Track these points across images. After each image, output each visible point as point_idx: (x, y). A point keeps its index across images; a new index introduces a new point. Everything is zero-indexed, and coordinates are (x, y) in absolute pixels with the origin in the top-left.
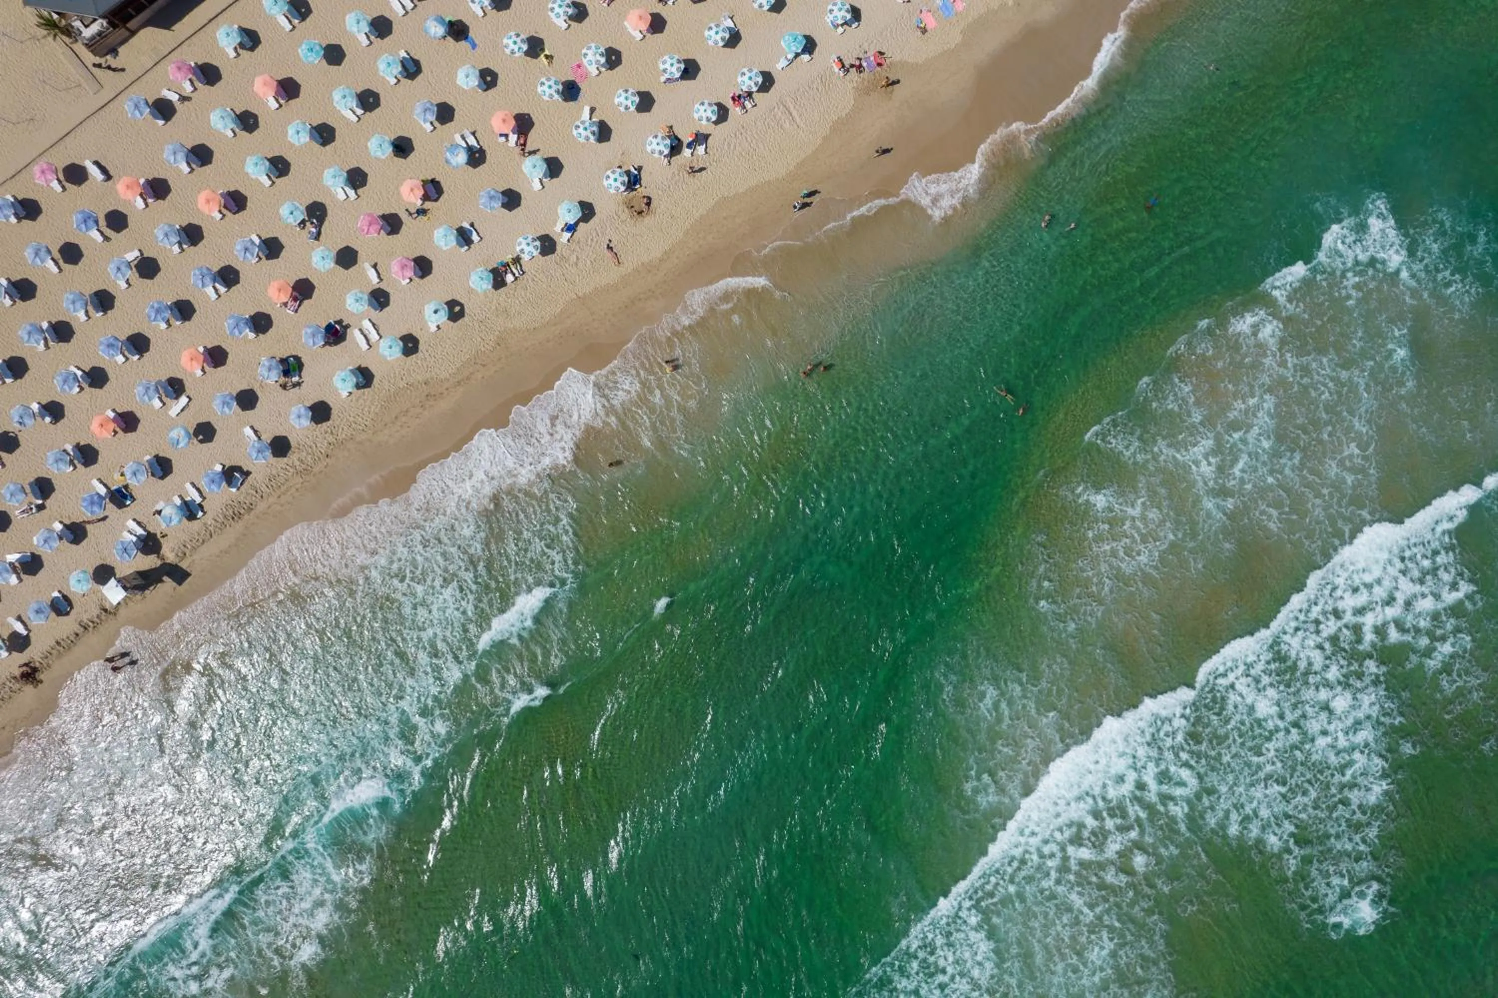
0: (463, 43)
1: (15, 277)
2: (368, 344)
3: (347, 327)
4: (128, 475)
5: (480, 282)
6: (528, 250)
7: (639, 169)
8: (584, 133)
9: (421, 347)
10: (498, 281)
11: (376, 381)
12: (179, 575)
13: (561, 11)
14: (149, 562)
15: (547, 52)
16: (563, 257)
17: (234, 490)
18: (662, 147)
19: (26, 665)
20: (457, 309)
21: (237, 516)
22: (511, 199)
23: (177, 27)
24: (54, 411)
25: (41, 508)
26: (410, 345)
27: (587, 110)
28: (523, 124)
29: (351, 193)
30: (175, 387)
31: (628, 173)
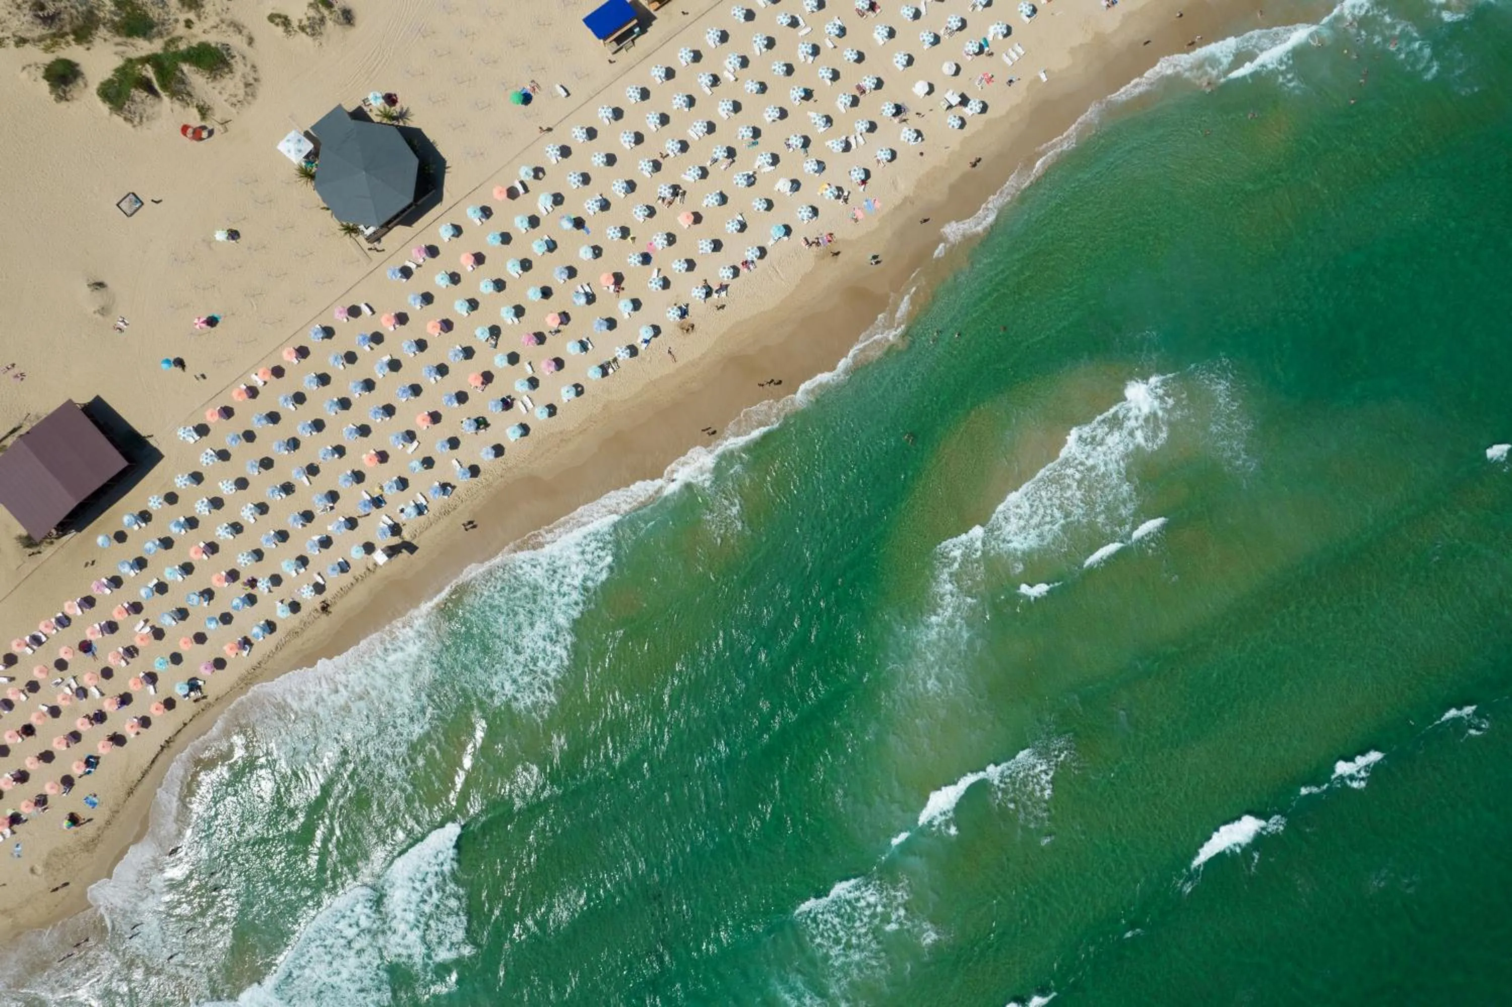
0: (582, 231)
1: (319, 373)
2: (527, 411)
3: (513, 400)
4: (386, 488)
5: (594, 373)
6: (623, 355)
7: (687, 306)
8: (655, 285)
9: (558, 411)
10: (605, 373)
11: (531, 432)
12: (411, 548)
13: (641, 214)
14: (396, 541)
15: (632, 236)
16: (643, 359)
17: (446, 497)
18: (700, 294)
19: (323, 602)
20: (579, 389)
21: (447, 513)
22: (611, 324)
23: (415, 225)
24: (340, 450)
25: (332, 508)
26: (552, 410)
27: (656, 271)
28: (618, 279)
29: (516, 320)
30: (410, 436)
31: (680, 308)
